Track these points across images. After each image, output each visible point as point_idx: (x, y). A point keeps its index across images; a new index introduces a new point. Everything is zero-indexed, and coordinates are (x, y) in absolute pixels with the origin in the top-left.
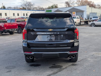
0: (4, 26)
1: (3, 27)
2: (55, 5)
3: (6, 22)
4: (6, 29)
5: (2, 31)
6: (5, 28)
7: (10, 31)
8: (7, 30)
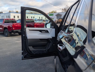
0: (12, 26)
1: (12, 28)
2: (54, 11)
3: (16, 22)
4: (14, 30)
5: (10, 32)
6: (14, 28)
7: (19, 31)
8: (16, 31)
